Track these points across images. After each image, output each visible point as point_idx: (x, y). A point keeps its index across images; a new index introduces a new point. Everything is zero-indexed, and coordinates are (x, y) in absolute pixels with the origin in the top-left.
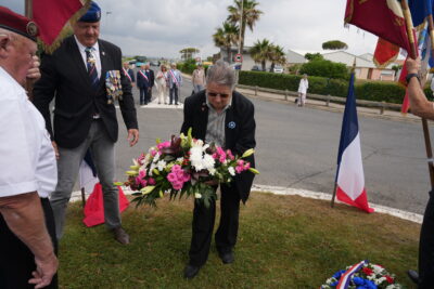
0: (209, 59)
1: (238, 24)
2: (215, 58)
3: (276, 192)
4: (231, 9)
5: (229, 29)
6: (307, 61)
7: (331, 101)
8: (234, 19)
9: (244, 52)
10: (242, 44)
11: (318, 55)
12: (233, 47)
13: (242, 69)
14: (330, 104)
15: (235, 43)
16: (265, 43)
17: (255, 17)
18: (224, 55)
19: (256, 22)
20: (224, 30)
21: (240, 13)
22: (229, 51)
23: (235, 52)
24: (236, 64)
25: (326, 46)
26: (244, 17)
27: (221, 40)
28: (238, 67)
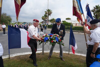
0: (41, 22)
1: (47, 15)
2: (42, 22)
3: (56, 52)
4: (45, 12)
5: (45, 16)
6: (63, 22)
7: (68, 31)
8: (46, 14)
9: (49, 21)
10: (48, 19)
11: (65, 21)
12: (46, 20)
13: (49, 24)
14: (68, 32)
15: (46, 19)
16: (53, 19)
17: (51, 13)
18: (44, 22)
19: (51, 14)
21: (48, 12)
22: (45, 20)
23: (47, 21)
24: (47, 23)
25: (67, 19)
27: (44, 18)
28: (48, 24)
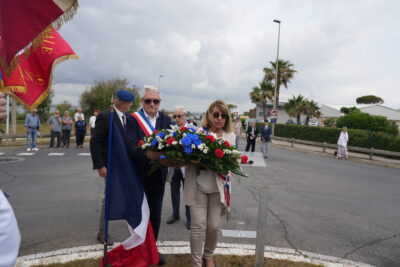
0: (246, 114)
1: (274, 82)
2: (252, 114)
4: (266, 70)
5: (265, 87)
6: (343, 115)
7: (375, 154)
8: (269, 78)
9: (279, 107)
10: (277, 99)
11: (354, 108)
12: (268, 102)
13: (278, 122)
14: (374, 158)
15: (270, 98)
16: (300, 99)
17: (290, 76)
18: (259, 111)
20: (260, 87)
21: (275, 72)
22: (265, 106)
23: (271, 107)
24: (272, 117)
25: (360, 100)
26: (279, 76)
27: (257, 97)
28: (274, 121)
